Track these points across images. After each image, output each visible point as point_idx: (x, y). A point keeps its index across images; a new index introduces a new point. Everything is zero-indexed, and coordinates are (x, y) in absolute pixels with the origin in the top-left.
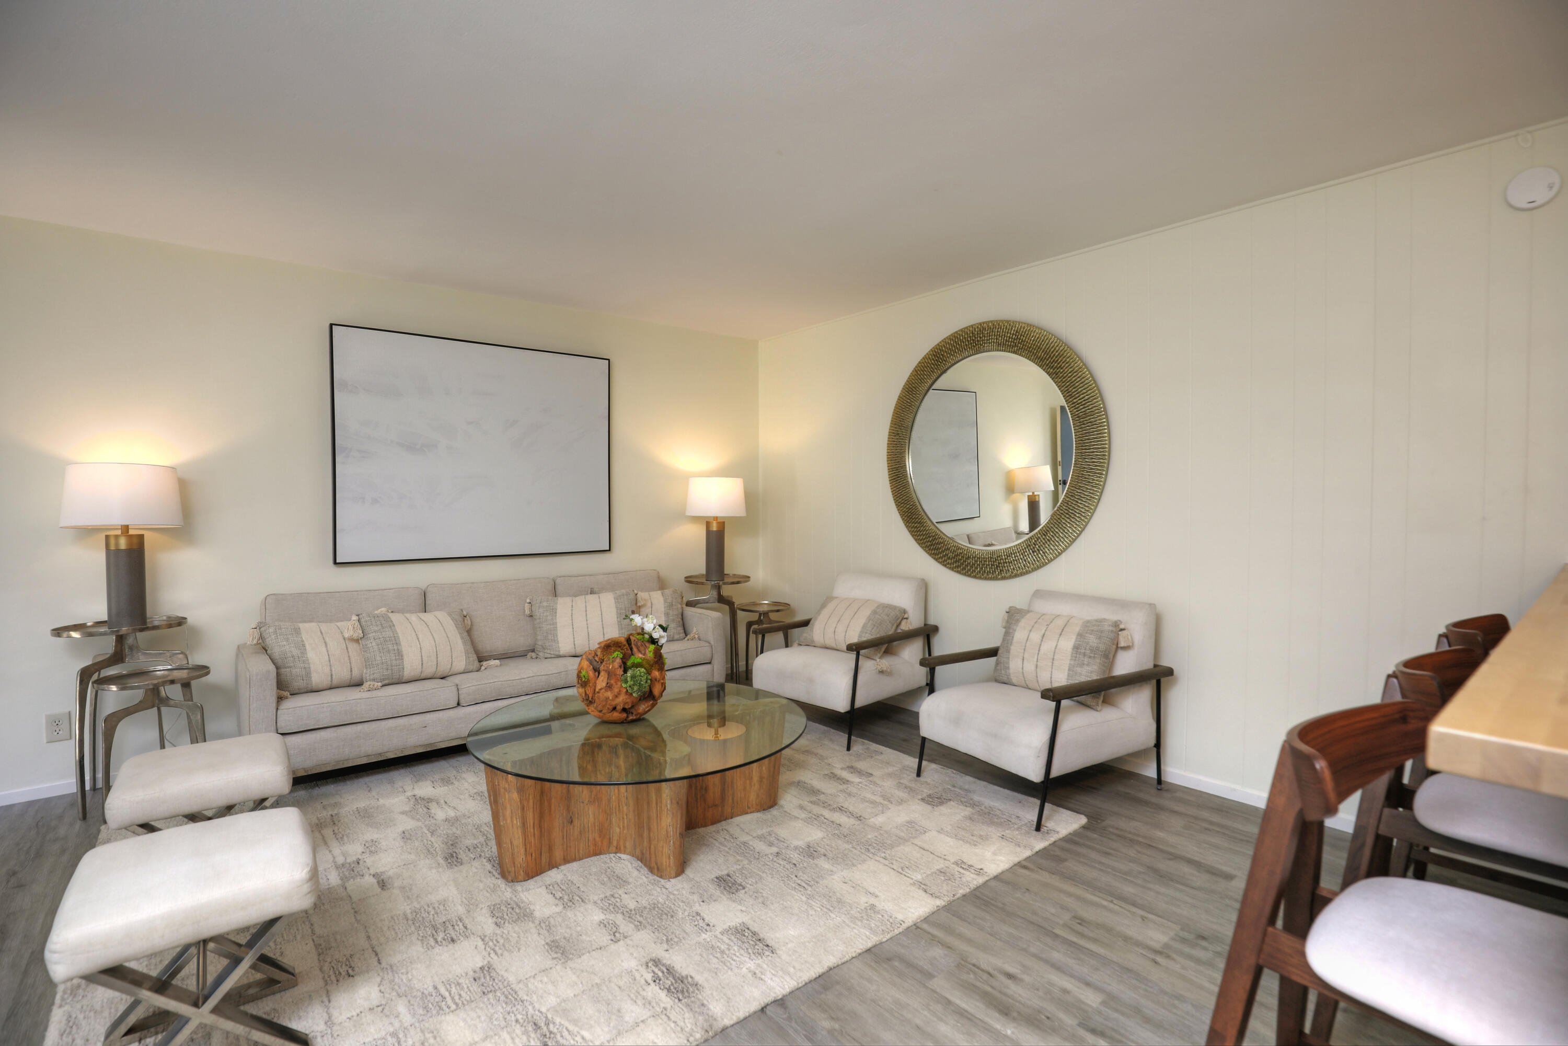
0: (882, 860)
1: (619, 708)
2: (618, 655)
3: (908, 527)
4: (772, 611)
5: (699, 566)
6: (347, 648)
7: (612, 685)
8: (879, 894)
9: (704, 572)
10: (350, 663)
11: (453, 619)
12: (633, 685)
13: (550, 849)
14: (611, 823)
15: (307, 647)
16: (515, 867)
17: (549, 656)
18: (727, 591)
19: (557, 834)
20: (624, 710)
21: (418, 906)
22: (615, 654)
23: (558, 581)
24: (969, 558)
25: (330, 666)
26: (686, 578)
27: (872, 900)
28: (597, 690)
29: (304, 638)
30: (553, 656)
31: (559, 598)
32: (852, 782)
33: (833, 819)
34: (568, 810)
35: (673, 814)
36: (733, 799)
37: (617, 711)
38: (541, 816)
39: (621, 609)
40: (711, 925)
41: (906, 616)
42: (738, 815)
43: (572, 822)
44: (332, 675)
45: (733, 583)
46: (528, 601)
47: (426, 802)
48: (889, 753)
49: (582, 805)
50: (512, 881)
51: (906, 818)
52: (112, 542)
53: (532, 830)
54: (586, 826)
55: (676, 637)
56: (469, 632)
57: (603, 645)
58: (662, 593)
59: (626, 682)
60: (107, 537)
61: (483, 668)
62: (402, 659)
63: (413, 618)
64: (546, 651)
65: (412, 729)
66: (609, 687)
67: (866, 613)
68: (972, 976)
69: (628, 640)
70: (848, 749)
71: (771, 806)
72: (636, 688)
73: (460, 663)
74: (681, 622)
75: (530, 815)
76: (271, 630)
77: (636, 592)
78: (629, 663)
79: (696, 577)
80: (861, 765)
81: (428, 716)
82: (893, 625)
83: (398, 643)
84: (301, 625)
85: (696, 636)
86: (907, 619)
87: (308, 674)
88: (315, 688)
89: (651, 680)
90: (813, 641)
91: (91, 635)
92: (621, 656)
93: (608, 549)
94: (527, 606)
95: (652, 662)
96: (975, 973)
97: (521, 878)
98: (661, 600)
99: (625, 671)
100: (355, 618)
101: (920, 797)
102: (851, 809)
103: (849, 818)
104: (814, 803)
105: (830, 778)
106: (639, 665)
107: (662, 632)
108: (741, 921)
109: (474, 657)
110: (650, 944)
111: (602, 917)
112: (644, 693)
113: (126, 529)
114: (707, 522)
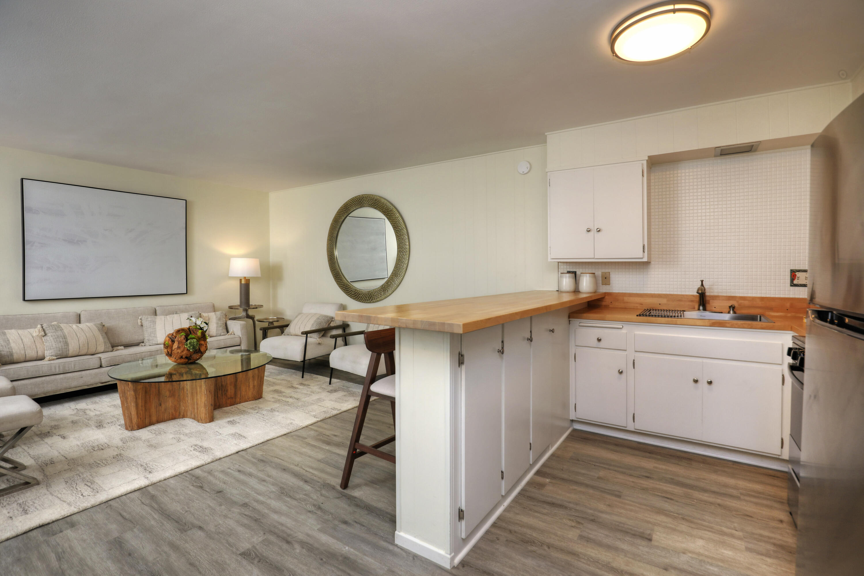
0: (302, 411)
1: (184, 357)
2: (183, 334)
3: (335, 281)
4: (275, 321)
5: (236, 301)
6: (34, 341)
7: (180, 347)
8: (295, 419)
9: (239, 304)
10: (37, 349)
11: (96, 327)
12: (190, 346)
13: (150, 416)
14: (180, 405)
15: (11, 341)
16: (132, 424)
17: (152, 344)
18: (251, 312)
19: (153, 410)
20: (186, 358)
21: (83, 442)
22: (182, 334)
23: (157, 309)
24: (360, 294)
25: (25, 350)
26: (228, 306)
27: (292, 421)
28: (173, 349)
29: (8, 337)
30: (154, 344)
31: (157, 316)
32: (300, 388)
33: (286, 400)
34: (159, 400)
35: (207, 396)
36: (240, 395)
37: (183, 358)
38: (146, 402)
40: (222, 434)
41: (333, 320)
42: (243, 402)
43: (161, 405)
44: (25, 355)
45: (254, 308)
46: (140, 318)
48: (320, 378)
49: (166, 398)
50: (131, 430)
51: (318, 397)
53: (141, 408)
54: (168, 407)
55: (222, 334)
56: (106, 334)
57: (176, 331)
58: (215, 314)
59: (187, 345)
61: (114, 350)
62: (68, 346)
63: (73, 326)
64: (150, 342)
65: (74, 379)
66: (179, 348)
67: (315, 319)
68: (321, 437)
69: (189, 329)
70: (303, 377)
71: (260, 398)
72: (191, 347)
73: (102, 347)
74: (225, 327)
75: (140, 401)
77: (200, 313)
78: (189, 338)
79: (235, 306)
80: (306, 383)
81: (83, 372)
82: (326, 324)
83: (65, 338)
84: (6, 331)
85: (233, 333)
86: (333, 321)
88: (15, 361)
89: (199, 344)
90: (290, 333)
92: (185, 334)
93: (186, 293)
94: (139, 321)
95: (200, 337)
96: (322, 436)
97: (136, 428)
98: (215, 317)
99: (187, 341)
100: (39, 326)
101: (327, 391)
102: (296, 396)
103: (293, 399)
104: (280, 396)
105: (290, 387)
106: (194, 338)
107: (205, 325)
108: (235, 432)
109: (110, 345)
110: (194, 441)
111: (173, 436)
112: (196, 350)
114: (240, 280)
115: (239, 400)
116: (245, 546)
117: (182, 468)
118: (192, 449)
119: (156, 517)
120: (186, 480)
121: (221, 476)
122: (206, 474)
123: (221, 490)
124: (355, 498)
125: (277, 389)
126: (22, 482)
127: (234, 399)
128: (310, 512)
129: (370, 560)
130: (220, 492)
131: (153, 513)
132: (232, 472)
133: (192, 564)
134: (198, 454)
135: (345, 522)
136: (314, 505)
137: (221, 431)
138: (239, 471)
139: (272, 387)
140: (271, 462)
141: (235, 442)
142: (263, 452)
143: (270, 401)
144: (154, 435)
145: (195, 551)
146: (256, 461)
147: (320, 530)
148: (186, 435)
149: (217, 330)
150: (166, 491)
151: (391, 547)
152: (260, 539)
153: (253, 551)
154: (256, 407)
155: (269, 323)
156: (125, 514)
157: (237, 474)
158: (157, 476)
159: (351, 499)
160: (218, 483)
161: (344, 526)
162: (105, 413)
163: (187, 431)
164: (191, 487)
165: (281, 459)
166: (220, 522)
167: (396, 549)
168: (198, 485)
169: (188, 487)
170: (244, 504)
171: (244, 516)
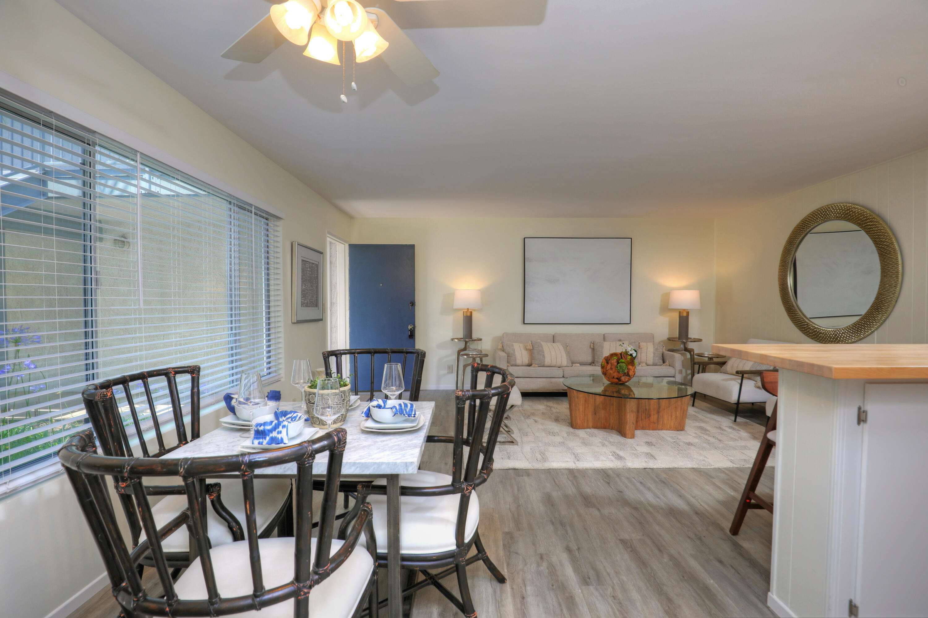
0: (721, 453)
1: (615, 377)
4: (714, 357)
5: (674, 333)
8: (710, 458)
9: (677, 336)
10: (529, 358)
11: (563, 346)
13: (587, 421)
14: (610, 418)
15: (516, 351)
18: (691, 345)
19: (590, 417)
20: (617, 379)
22: (615, 358)
23: (605, 334)
25: (522, 358)
26: (668, 339)
27: (705, 459)
28: (608, 370)
29: (514, 348)
31: (605, 342)
32: (727, 431)
34: (594, 409)
36: (663, 423)
37: (614, 379)
40: (637, 450)
42: (665, 430)
43: (595, 414)
44: (523, 361)
45: (693, 341)
46: (593, 342)
47: (551, 407)
49: (599, 409)
50: (575, 429)
52: (465, 313)
53: (582, 412)
54: (600, 417)
55: (657, 364)
56: (568, 353)
57: (611, 354)
58: (653, 344)
59: (618, 368)
60: (464, 312)
61: (573, 366)
62: (545, 358)
63: (549, 344)
64: (597, 362)
66: (612, 369)
69: (621, 354)
70: (735, 421)
71: (681, 430)
72: (621, 370)
73: (565, 363)
74: (662, 358)
76: (505, 344)
77: (639, 342)
78: (620, 362)
79: (673, 338)
81: (552, 379)
83: (543, 352)
84: (514, 343)
87: (516, 360)
88: (517, 365)
89: (628, 369)
90: (726, 371)
91: (460, 341)
92: (617, 358)
93: (630, 323)
94: (592, 345)
95: (629, 362)
97: (578, 428)
98: (652, 346)
99: (618, 364)
100: (530, 343)
102: (719, 438)
103: (716, 439)
104: (703, 433)
105: (717, 428)
106: (623, 362)
107: (634, 351)
108: (649, 452)
109: (570, 362)
110: (614, 449)
111: (601, 440)
112: (625, 373)
113: (468, 309)
114: (680, 312)
115: (661, 427)
116: (625, 536)
117: (598, 465)
118: (611, 454)
119: (573, 490)
120: (600, 474)
121: (626, 481)
122: (615, 476)
123: (622, 491)
124: (742, 547)
125: (703, 426)
126: (511, 441)
127: (656, 425)
128: (689, 538)
129: (730, 601)
130: (621, 492)
131: (572, 487)
132: (635, 481)
133: (585, 529)
134: (613, 458)
135: (721, 562)
136: (696, 535)
137: (637, 448)
138: (641, 483)
139: (698, 423)
140: (671, 486)
141: (646, 460)
142: (668, 476)
143: (691, 435)
144: (588, 436)
145: (591, 522)
146: (658, 481)
147: (692, 555)
148: (610, 442)
149: (653, 359)
150: (584, 476)
151: (760, 605)
152: (639, 537)
153: (630, 542)
154: (675, 437)
155: (708, 358)
156: (556, 480)
157: (638, 484)
158: (582, 465)
159: (737, 547)
160: (622, 485)
161: (718, 564)
162: (562, 412)
163: (612, 440)
164: (602, 481)
165: (681, 487)
166: (613, 512)
167: (765, 610)
168: (607, 481)
169: (599, 480)
170: (636, 508)
171: (633, 516)
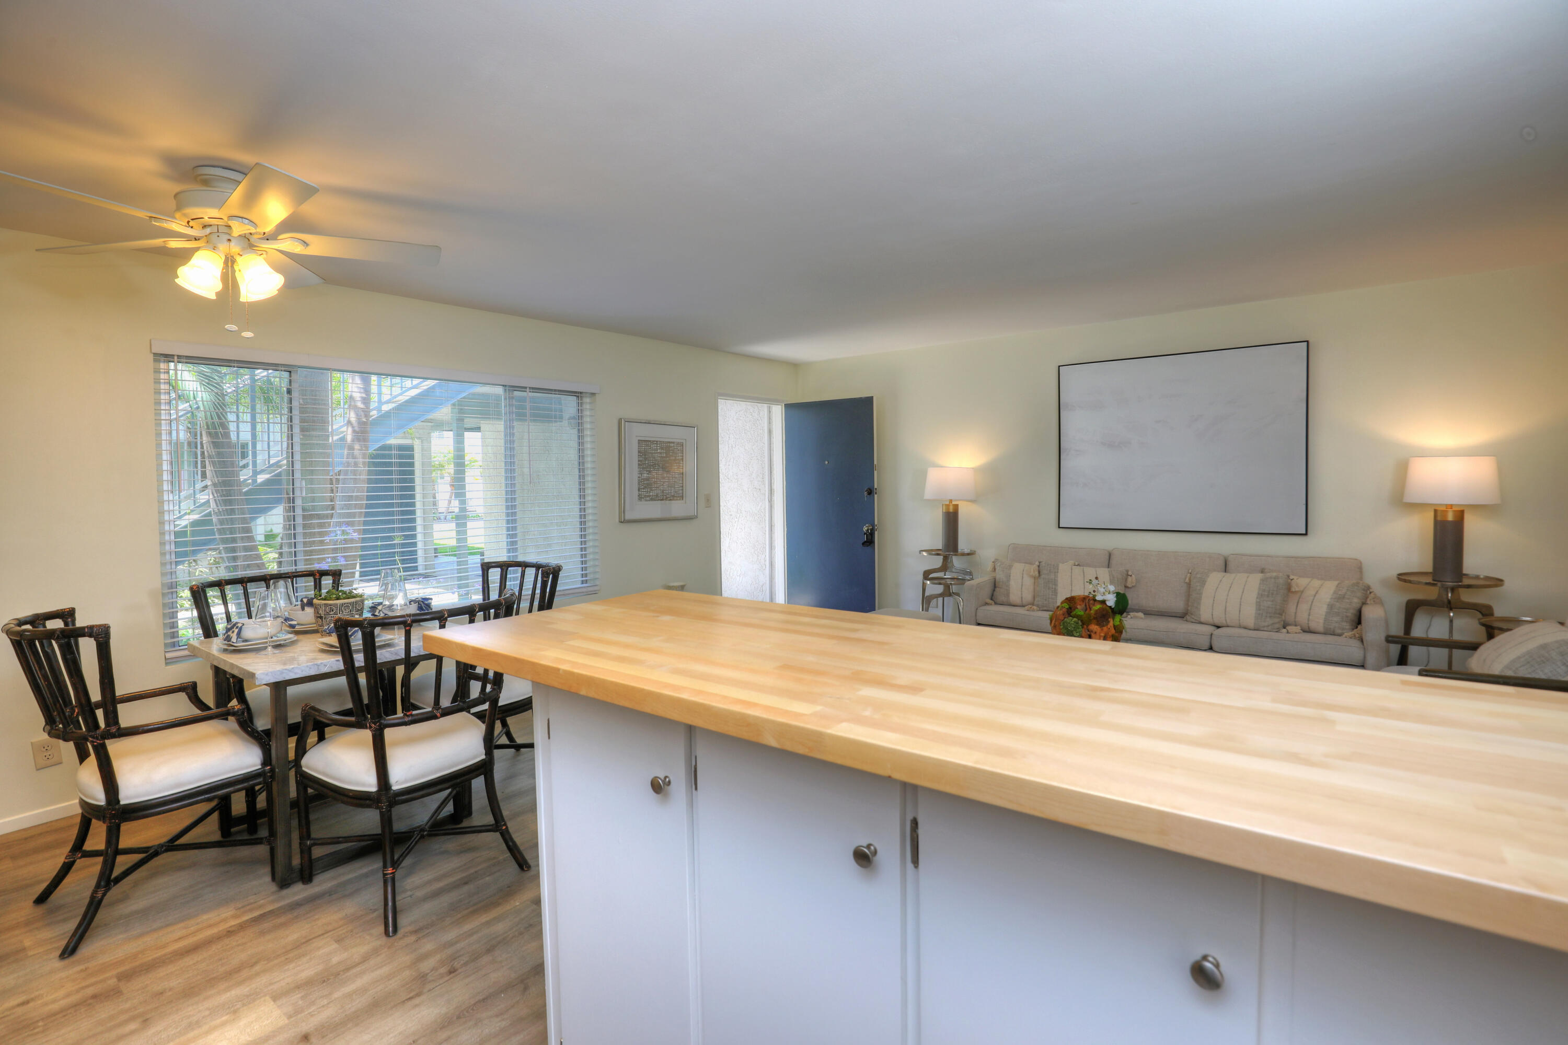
6: (1030, 582)
9: (1430, 570)
10: (1027, 593)
15: (1012, 578)
17: (1194, 621)
22: (1065, 605)
25: (1022, 592)
26: (1400, 575)
30: (1196, 622)
39: (1264, 590)
44: (1022, 598)
46: (1190, 571)
52: (944, 507)
58: (1341, 584)
76: (999, 564)
77: (1293, 577)
79: (1415, 574)
83: (1056, 584)
87: (1008, 595)
88: (1011, 603)
91: (934, 554)
92: (1068, 607)
93: (1304, 533)
94: (1188, 576)
113: (951, 501)
114: (1436, 511)
